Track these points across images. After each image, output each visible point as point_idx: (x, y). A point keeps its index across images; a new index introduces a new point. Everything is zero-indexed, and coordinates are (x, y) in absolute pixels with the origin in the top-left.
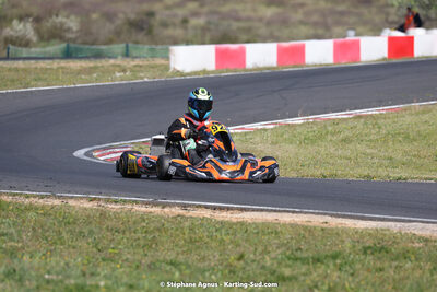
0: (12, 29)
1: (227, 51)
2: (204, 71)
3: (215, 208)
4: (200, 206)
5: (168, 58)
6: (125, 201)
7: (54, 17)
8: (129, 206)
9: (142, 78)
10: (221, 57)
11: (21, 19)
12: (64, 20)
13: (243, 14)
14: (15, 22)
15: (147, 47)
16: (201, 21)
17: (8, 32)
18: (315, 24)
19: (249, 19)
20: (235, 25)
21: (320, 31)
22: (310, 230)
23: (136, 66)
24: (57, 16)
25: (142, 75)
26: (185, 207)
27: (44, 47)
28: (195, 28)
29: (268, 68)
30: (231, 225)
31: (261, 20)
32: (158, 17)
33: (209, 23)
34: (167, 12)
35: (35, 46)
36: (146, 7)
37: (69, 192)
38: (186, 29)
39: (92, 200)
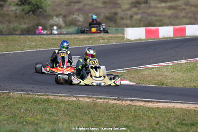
0: (53, 20)
1: (150, 30)
2: (140, 39)
3: (146, 101)
4: (139, 100)
5: (124, 34)
6: (105, 98)
7: (72, 16)
8: (106, 101)
9: (112, 43)
10: (148, 33)
11: (57, 16)
12: (76, 16)
13: (158, 13)
14: (55, 18)
15: (114, 28)
16: (139, 17)
17: (51, 22)
18: (191, 18)
19: (160, 16)
20: (154, 18)
21: (193, 21)
22: (189, 111)
23: (109, 37)
24: (73, 15)
25: (112, 41)
26: (132, 101)
27: (68, 29)
28: (136, 20)
29: (169, 38)
30: (153, 109)
31: (166, 16)
32: (119, 15)
33: (142, 17)
34: (124, 13)
35: (64, 28)
36: (113, 10)
38: (132, 20)
39: (90, 98)
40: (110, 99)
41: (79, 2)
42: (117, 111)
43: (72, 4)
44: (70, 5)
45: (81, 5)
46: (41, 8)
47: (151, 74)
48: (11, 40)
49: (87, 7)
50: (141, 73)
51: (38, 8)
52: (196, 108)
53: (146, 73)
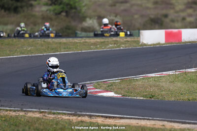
1: (171, 33)
2: (159, 44)
3: (106, 117)
4: (99, 116)
6: (59, 113)
9: (120, 47)
10: (168, 36)
12: (114, 18)
24: (110, 16)
26: (90, 116)
34: (176, 15)
36: (164, 12)
37: (32, 108)
39: (41, 112)
40: (65, 114)
41: (126, 2)
42: (58, 128)
43: (118, 5)
44: (115, 5)
45: (128, 5)
46: (75, 8)
47: (143, 85)
48: (6, 45)
49: (135, 8)
50: (134, 83)
51: (71, 8)
52: (164, 125)
53: (140, 83)
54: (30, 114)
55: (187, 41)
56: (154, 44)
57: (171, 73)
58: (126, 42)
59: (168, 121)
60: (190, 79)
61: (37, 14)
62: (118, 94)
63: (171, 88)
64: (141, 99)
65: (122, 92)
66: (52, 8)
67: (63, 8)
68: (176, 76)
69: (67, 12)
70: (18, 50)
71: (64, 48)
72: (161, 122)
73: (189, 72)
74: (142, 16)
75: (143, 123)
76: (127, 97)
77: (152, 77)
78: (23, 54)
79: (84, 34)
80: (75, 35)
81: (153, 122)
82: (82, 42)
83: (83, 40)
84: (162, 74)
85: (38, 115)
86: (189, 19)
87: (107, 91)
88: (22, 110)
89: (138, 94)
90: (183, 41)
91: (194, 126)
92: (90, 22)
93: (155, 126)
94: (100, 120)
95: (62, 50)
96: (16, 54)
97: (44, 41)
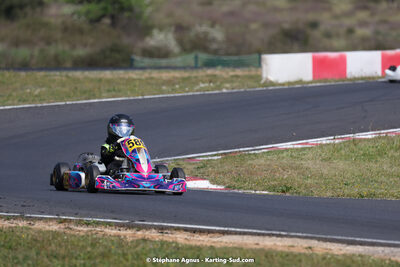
1: (325, 59)
3: (194, 231)
4: (178, 229)
6: (98, 223)
11: (161, 29)
17: (148, 42)
23: (232, 76)
25: (226, 85)
26: (161, 229)
32: (322, 28)
34: (334, 22)
37: (42, 213)
39: (62, 222)
40: (110, 224)
44: (210, 4)
46: (130, 9)
47: (269, 165)
50: (249, 162)
51: (122, 9)
52: (310, 248)
53: (262, 161)
54: (39, 225)
55: (357, 76)
56: (289, 83)
57: (324, 140)
58: (234, 79)
59: (319, 239)
60: (364, 155)
61: (52, 20)
62: (219, 184)
63: (325, 172)
64: (264, 195)
65: (226, 180)
66: (82, 8)
67: (105, 9)
68: (336, 148)
69: (113, 17)
70: (14, 94)
71: (109, 91)
72: (305, 240)
73: (361, 140)
74: (266, 25)
75: (268, 243)
76: (236, 191)
77: (287, 150)
78: (25, 101)
79: (147, 61)
80: (129, 64)
81: (288, 242)
82: (143, 77)
83: (146, 74)
84: (306, 143)
85: (54, 227)
86: (361, 32)
87: (195, 178)
88: (22, 217)
89: (259, 185)
90: (349, 76)
91: (371, 248)
92: (160, 38)
93: (292, 250)
94: (181, 238)
95: (104, 95)
96: (10, 102)
97: (67, 76)
